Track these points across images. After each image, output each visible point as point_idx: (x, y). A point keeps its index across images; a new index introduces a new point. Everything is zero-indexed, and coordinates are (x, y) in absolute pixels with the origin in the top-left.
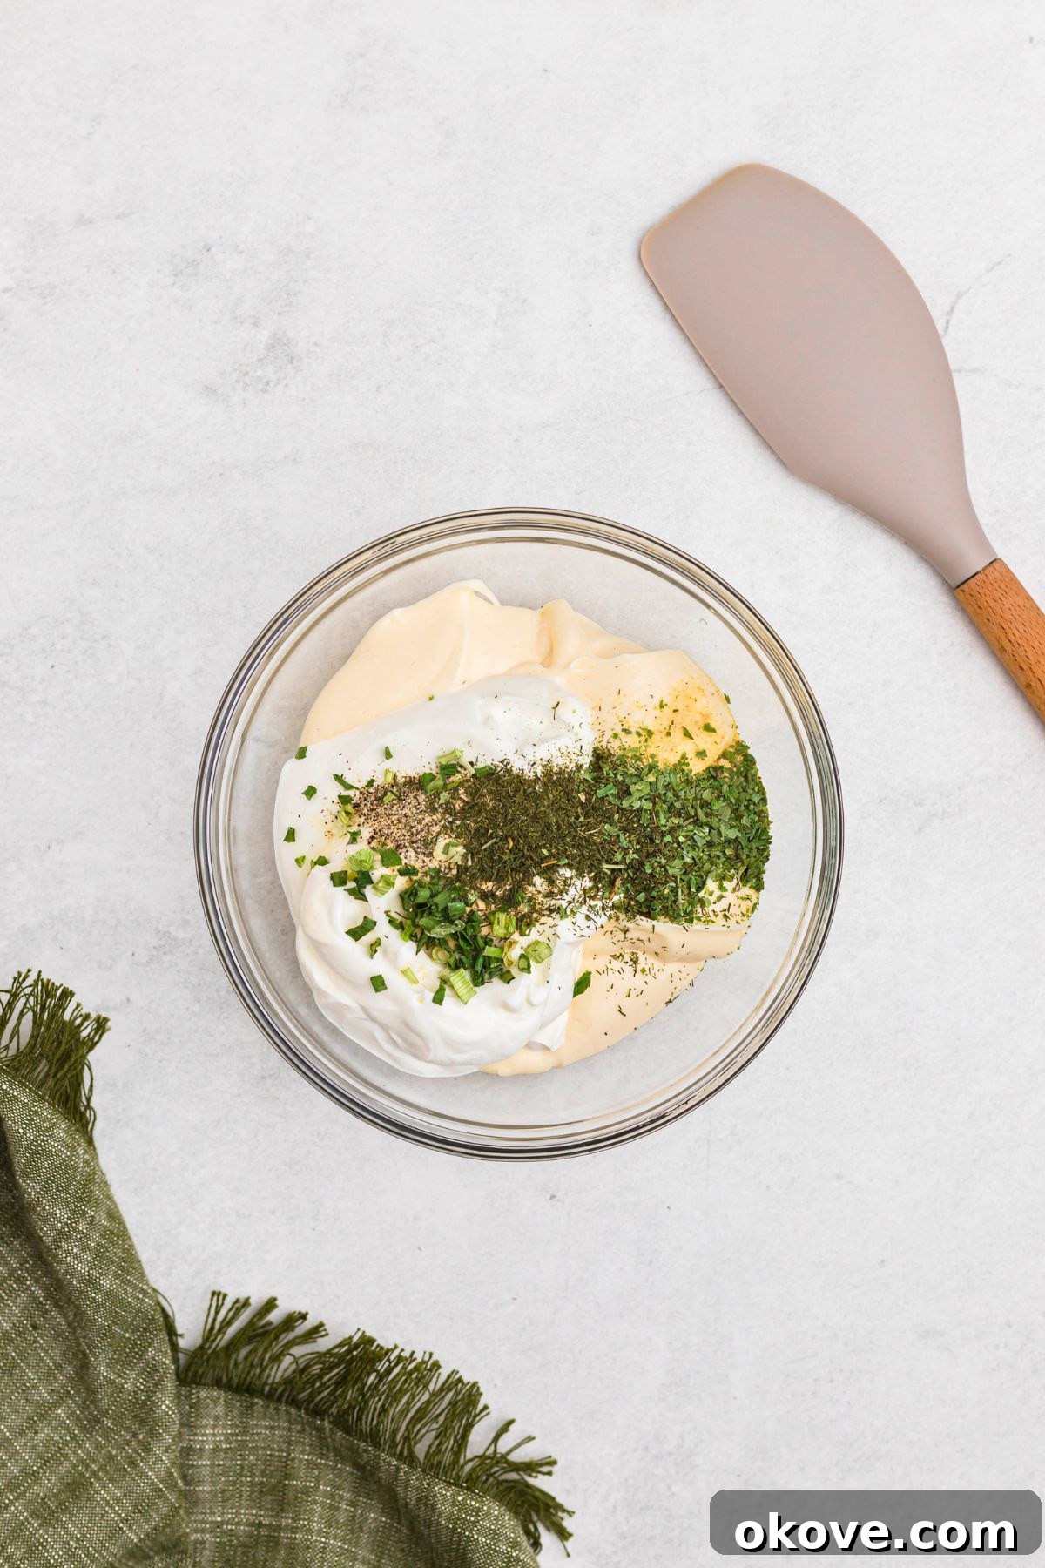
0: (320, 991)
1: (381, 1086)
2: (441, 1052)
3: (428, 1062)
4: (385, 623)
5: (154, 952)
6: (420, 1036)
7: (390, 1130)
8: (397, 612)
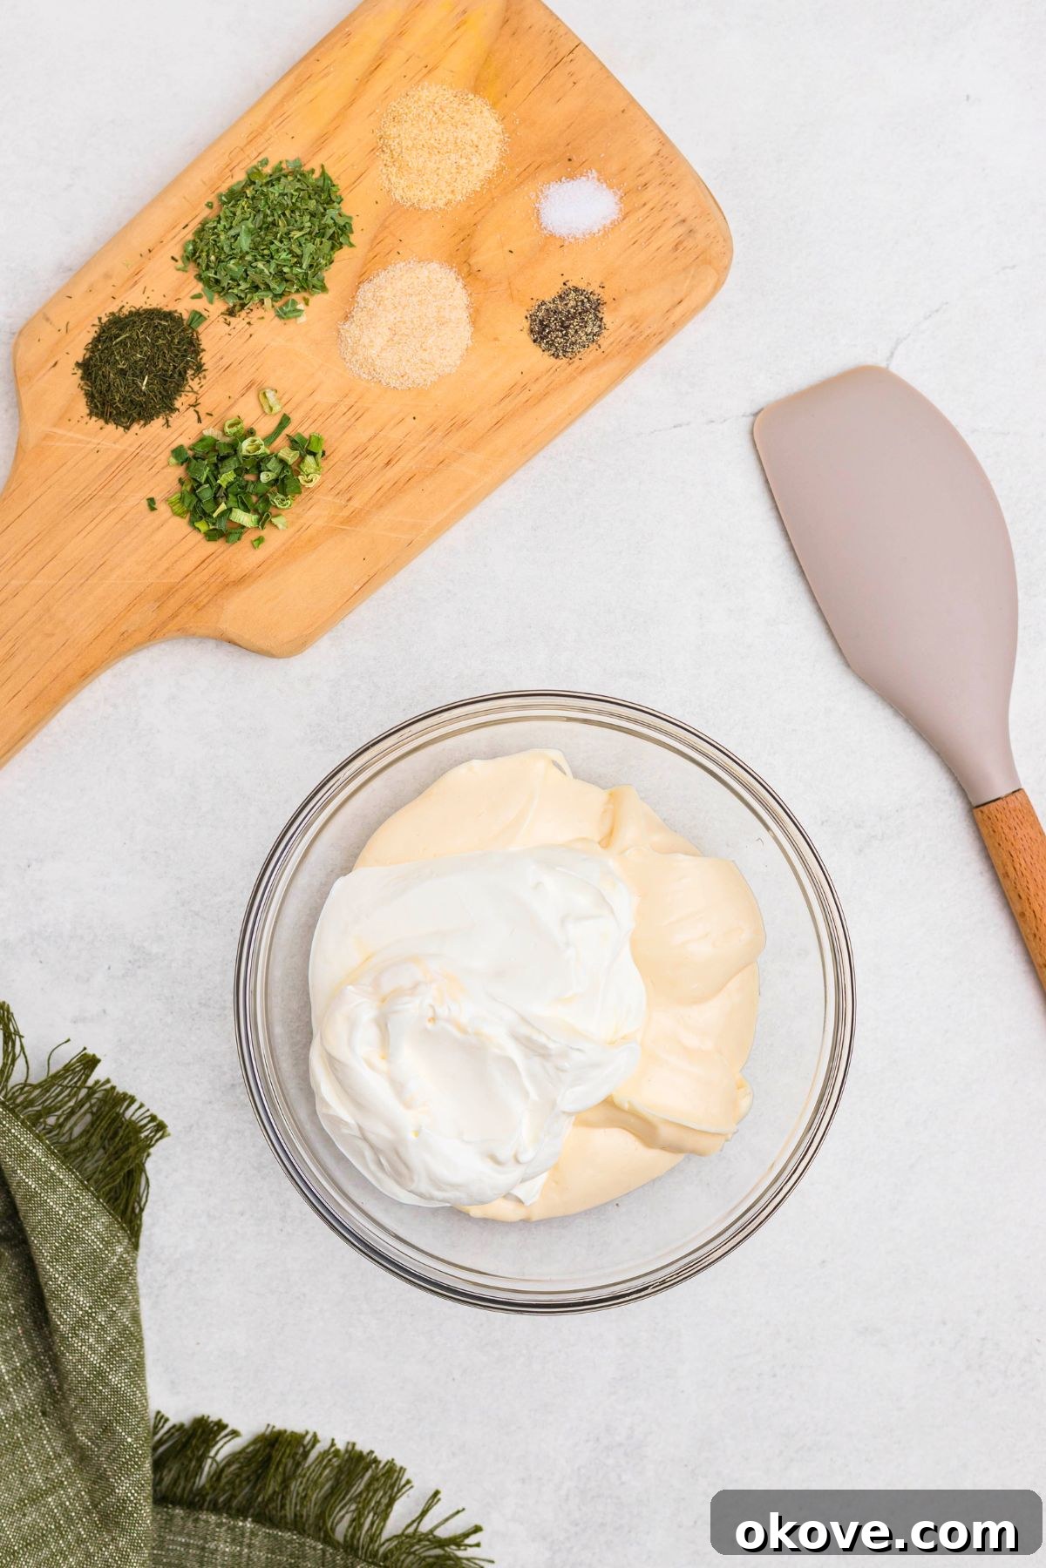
0: (323, 1101)
1: (358, 1201)
2: (424, 1187)
3: (410, 1191)
4: (462, 770)
5: (130, 966)
6: (407, 1167)
7: (359, 1249)
8: (476, 763)
